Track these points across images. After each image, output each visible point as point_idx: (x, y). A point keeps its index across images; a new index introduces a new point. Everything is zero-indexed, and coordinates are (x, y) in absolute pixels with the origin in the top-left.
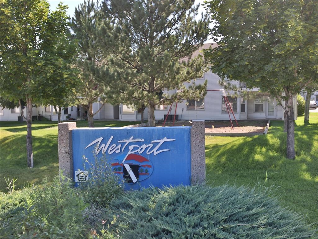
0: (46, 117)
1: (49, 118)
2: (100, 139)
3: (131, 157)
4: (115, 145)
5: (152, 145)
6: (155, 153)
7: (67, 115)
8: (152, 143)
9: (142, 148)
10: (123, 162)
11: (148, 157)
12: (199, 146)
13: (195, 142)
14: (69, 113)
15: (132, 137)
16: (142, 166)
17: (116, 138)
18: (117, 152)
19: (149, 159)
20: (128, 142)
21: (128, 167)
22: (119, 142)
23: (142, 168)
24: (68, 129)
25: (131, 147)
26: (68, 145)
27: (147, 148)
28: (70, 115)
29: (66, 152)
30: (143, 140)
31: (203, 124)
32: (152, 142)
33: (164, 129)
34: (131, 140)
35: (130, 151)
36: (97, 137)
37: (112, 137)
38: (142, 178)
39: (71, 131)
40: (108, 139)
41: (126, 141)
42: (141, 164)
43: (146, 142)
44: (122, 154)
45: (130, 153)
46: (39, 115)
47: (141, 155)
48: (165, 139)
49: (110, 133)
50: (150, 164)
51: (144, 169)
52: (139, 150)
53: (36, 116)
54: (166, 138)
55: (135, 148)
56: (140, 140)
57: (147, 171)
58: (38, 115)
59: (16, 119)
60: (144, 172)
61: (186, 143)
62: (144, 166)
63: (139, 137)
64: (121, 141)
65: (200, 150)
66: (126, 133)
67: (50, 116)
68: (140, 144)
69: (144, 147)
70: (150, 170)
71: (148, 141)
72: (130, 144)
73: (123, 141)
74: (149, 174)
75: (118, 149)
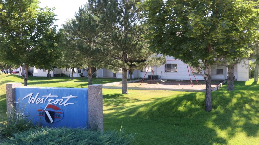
0: (67, 75)
1: (68, 75)
2: (31, 94)
3: (49, 106)
4: (40, 99)
5: (62, 100)
6: (65, 105)
7: (80, 74)
8: (63, 98)
9: (56, 102)
10: (45, 109)
11: (61, 107)
12: (92, 102)
13: (90, 99)
14: (82, 73)
15: (50, 94)
16: (56, 112)
17: (41, 94)
18: (41, 102)
19: (61, 108)
20: (48, 96)
21: (47, 113)
22: (42, 96)
23: (57, 114)
24: (12, 87)
25: (50, 100)
26: (12, 97)
27: (59, 102)
28: (82, 74)
29: (11, 101)
30: (57, 96)
31: (95, 87)
32: (63, 97)
33: (70, 90)
34: (49, 96)
35: (49, 102)
36: (30, 93)
37: (38, 93)
38: (57, 120)
39: (15, 88)
40: (36, 94)
41: (47, 96)
42: (56, 111)
43: (59, 98)
44: (44, 104)
45: (49, 104)
46: (62, 73)
47: (56, 106)
48: (71, 96)
49: (37, 90)
50: (61, 111)
51: (58, 114)
52: (54, 102)
53: (60, 74)
54: (71, 95)
55: (52, 101)
56: (55, 96)
57: (59, 116)
58: (61, 73)
59: (46, 76)
60: (58, 117)
61: (85, 99)
62: (58, 113)
63: (55, 94)
64: (43, 96)
65: (94, 105)
66: (47, 91)
67: (69, 74)
68: (55, 98)
69: (58, 100)
70: (62, 115)
71: (61, 97)
72: (49, 98)
73: (45, 96)
74: (61, 118)
75: (42, 101)
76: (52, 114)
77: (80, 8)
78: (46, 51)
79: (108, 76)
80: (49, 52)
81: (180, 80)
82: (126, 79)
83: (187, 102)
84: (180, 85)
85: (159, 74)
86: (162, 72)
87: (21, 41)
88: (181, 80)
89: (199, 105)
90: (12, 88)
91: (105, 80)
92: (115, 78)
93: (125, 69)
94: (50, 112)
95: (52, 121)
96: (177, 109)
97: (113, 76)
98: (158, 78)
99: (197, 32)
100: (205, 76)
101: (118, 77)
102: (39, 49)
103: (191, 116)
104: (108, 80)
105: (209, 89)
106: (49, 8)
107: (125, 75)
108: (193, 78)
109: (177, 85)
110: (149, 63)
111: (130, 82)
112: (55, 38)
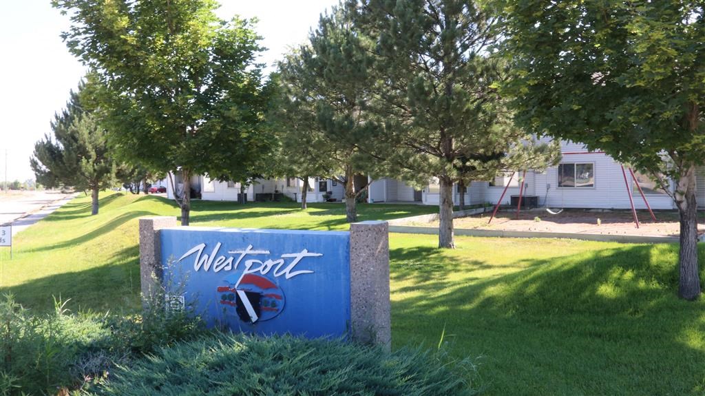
0: (289, 196)
1: (293, 197)
2: (201, 247)
3: (248, 279)
4: (224, 258)
5: (282, 262)
6: (288, 276)
7: (324, 193)
8: (283, 258)
9: (266, 266)
10: (236, 286)
11: (277, 281)
12: (362, 268)
13: (355, 261)
15: (250, 247)
16: (266, 296)
17: (225, 245)
18: (226, 269)
19: (278, 284)
20: (244, 253)
22: (230, 252)
23: (267, 298)
24: (152, 228)
25: (248, 263)
26: (153, 253)
27: (274, 267)
29: (150, 264)
30: (268, 252)
31: (370, 230)
32: (283, 256)
33: (303, 235)
34: (248, 251)
35: (248, 268)
36: (197, 243)
37: (219, 244)
38: (267, 315)
39: (160, 232)
40: (214, 247)
41: (241, 252)
42: (265, 292)
43: (273, 256)
44: (234, 272)
45: (246, 272)
46: (277, 191)
47: (265, 277)
48: (305, 253)
49: (216, 236)
50: (279, 292)
51: (271, 301)
52: (261, 268)
53: (271, 194)
54: (305, 251)
55: (254, 265)
56: (263, 252)
57: (274, 305)
58: (273, 192)
59: (235, 198)
60: (270, 307)
61: (342, 261)
62: (270, 296)
63: (262, 247)
64: (232, 252)
65: (365, 276)
66: (241, 239)
67: (296, 194)
68: (263, 258)
69: (270, 263)
70: (280, 303)
71: (277, 254)
72: (247, 257)
73: (235, 252)
74: (278, 310)
75: (228, 264)
76: (254, 298)
77: (321, 15)
78: (237, 134)
79: (399, 199)
80: (244, 135)
81: (600, 211)
82: (450, 207)
83: (623, 271)
84: (602, 222)
85: (540, 192)
86: (548, 187)
87: (173, 109)
88: (603, 209)
89: (660, 280)
90: (155, 229)
91: (392, 208)
92: (420, 204)
93: (447, 180)
94: (249, 294)
95: (254, 317)
96: (595, 290)
97: (413, 200)
98: (539, 203)
99: (654, 72)
100: (678, 198)
101: (426, 201)
102: (219, 128)
103: (636, 312)
104: (401, 211)
105: (690, 235)
106: (241, 19)
107: (447, 196)
108: (638, 203)
109: (593, 223)
110: (514, 161)
111: (460, 215)
112: (260, 99)
